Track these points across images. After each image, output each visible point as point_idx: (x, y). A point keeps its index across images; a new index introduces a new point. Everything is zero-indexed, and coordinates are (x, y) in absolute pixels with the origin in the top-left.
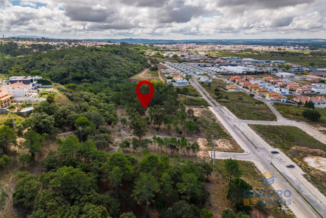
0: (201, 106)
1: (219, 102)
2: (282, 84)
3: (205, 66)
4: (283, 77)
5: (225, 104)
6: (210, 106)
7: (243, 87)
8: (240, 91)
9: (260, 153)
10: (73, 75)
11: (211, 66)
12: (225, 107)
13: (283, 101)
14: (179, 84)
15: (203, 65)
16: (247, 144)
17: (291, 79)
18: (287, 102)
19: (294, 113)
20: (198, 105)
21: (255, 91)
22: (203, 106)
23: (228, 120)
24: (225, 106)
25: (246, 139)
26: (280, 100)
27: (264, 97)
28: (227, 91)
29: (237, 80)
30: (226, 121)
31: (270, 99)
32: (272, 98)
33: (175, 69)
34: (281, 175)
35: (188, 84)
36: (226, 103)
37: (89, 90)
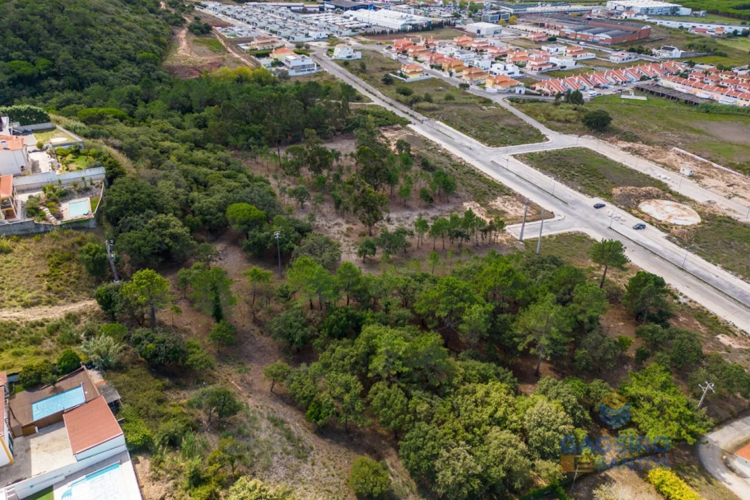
0: (395, 126)
1: (418, 110)
2: (495, 51)
3: (305, 11)
4: (482, 33)
5: (434, 115)
6: (410, 123)
7: (432, 67)
8: (431, 76)
9: (579, 211)
10: (7, 70)
11: (318, 10)
12: (438, 122)
13: (520, 91)
14: (297, 72)
15: (298, 8)
16: (545, 199)
17: (496, 35)
18: (526, 93)
19: (562, 118)
20: (389, 124)
21: (459, 74)
22: (399, 126)
23: (470, 151)
24: (437, 119)
25: (535, 189)
26: (512, 89)
27: (482, 86)
28: (407, 80)
29: (411, 50)
30: (470, 155)
31: (496, 90)
32: (499, 87)
33: (251, 27)
34: (637, 246)
35: (315, 68)
36: (436, 112)
37: (115, 117)
